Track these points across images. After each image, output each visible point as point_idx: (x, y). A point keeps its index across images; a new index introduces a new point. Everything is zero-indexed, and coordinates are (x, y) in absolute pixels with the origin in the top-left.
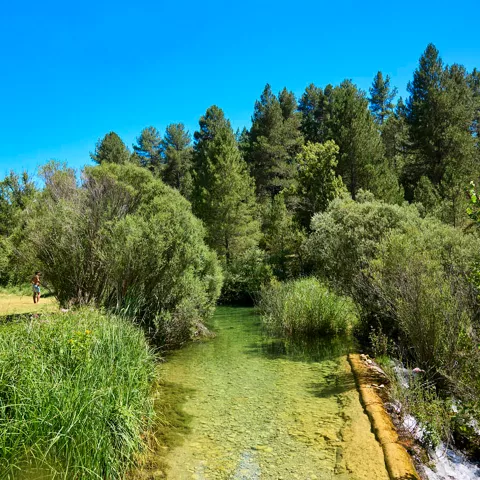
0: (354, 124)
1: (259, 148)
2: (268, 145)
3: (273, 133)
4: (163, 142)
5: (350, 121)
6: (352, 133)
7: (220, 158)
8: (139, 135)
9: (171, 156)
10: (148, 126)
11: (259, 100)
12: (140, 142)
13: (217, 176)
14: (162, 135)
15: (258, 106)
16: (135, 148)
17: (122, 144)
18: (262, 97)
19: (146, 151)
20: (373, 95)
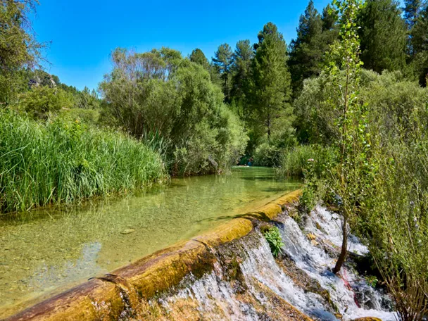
0: (377, 24)
1: (301, 52)
2: (308, 50)
3: (312, 40)
4: (233, 55)
5: (374, 23)
6: (374, 32)
7: (264, 59)
8: (216, 50)
9: (239, 64)
10: (224, 43)
11: (304, 14)
12: (217, 56)
13: (261, 72)
14: (233, 49)
15: (302, 20)
16: (214, 60)
17: (204, 57)
18: (306, 11)
19: (221, 62)
20: (407, 5)
